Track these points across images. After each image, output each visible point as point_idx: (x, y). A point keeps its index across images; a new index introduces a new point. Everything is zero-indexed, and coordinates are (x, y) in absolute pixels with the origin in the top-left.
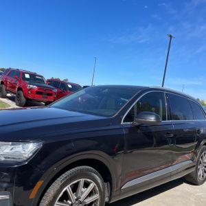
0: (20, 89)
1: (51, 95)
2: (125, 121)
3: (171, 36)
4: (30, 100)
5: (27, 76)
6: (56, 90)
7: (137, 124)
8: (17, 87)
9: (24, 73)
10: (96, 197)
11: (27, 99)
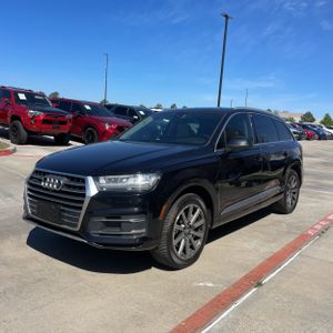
0: (14, 118)
1: (64, 123)
2: (218, 148)
3: (226, 16)
4: (35, 133)
5: (22, 97)
6: (70, 116)
7: (228, 149)
8: (9, 115)
9: (16, 92)
10: (202, 222)
11: (29, 132)
